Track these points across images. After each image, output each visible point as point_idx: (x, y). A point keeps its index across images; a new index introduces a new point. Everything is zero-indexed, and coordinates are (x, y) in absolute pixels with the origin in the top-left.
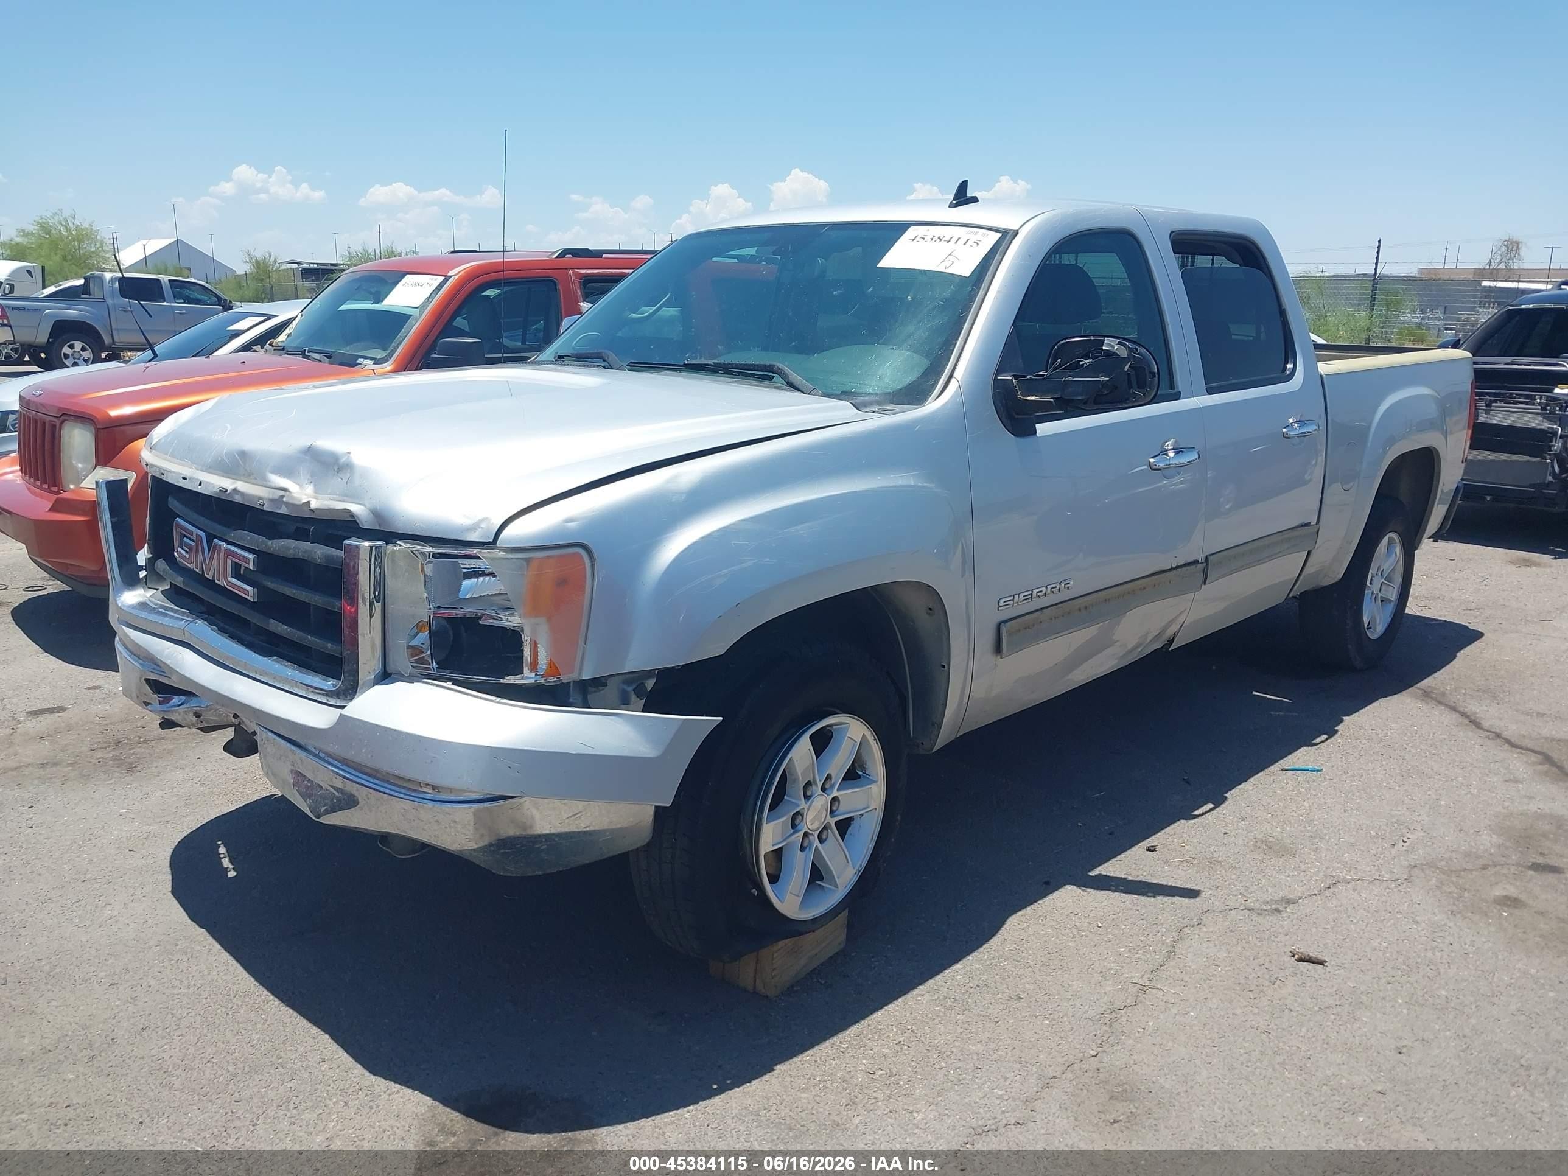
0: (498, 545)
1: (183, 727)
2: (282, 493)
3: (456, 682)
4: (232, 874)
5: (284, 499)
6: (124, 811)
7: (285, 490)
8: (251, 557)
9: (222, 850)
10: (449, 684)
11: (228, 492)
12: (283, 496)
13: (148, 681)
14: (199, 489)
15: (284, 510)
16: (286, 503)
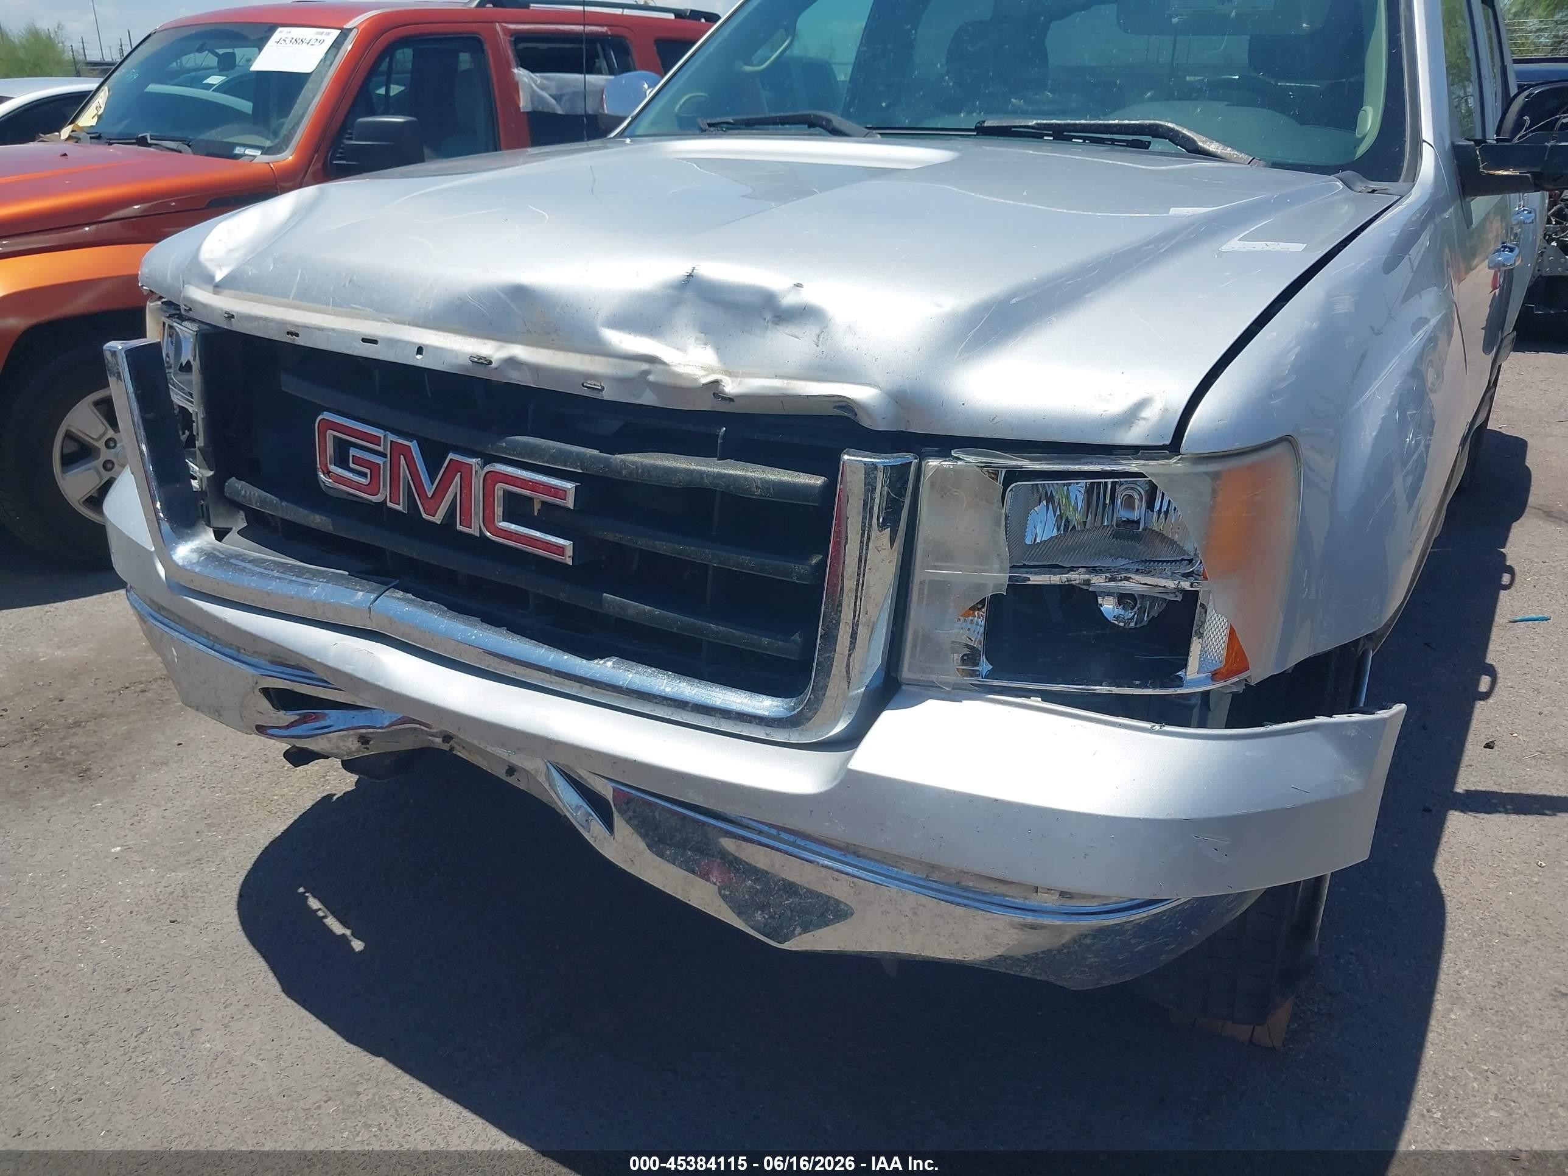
0: (1183, 449)
1: (327, 757)
2: (645, 366)
3: (1047, 696)
4: (358, 945)
5: (651, 378)
6: (119, 849)
7: (652, 360)
8: (570, 486)
9: (314, 903)
10: (1035, 701)
11: (494, 365)
12: (647, 373)
13: (266, 692)
14: (419, 360)
15: (648, 399)
16: (656, 387)
